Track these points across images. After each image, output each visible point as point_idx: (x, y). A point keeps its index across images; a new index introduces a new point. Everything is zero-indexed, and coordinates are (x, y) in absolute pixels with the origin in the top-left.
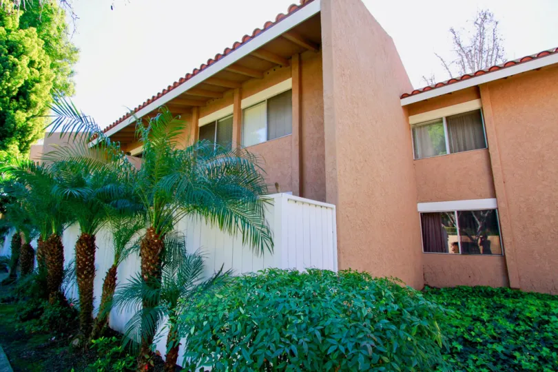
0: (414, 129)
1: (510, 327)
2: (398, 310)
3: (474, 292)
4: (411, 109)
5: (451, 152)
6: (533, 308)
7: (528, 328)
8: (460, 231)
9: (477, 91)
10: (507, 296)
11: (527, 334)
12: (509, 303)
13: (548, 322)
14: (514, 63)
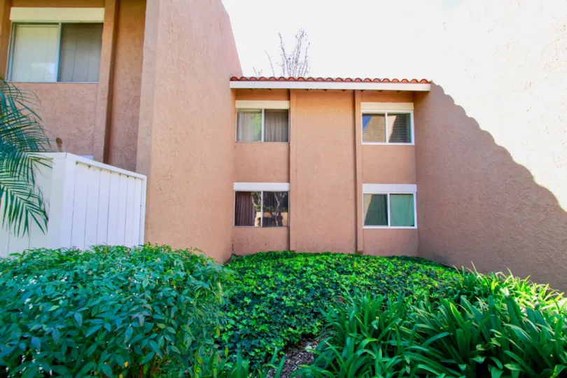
0: (240, 113)
1: (283, 278)
2: (184, 276)
3: (267, 256)
4: (239, 94)
5: (265, 141)
6: (299, 263)
7: (294, 278)
8: (264, 209)
9: (288, 94)
10: (287, 258)
11: (292, 282)
12: (286, 262)
13: (305, 272)
14: (314, 80)
